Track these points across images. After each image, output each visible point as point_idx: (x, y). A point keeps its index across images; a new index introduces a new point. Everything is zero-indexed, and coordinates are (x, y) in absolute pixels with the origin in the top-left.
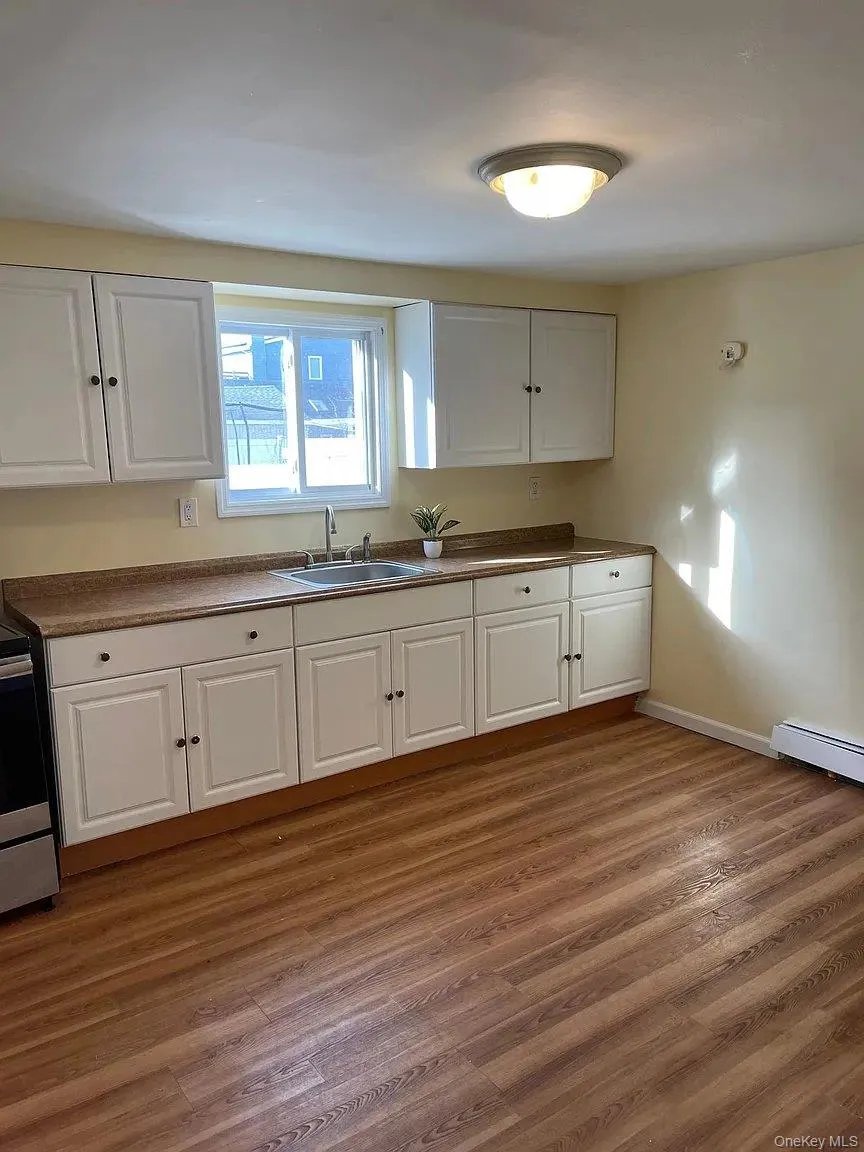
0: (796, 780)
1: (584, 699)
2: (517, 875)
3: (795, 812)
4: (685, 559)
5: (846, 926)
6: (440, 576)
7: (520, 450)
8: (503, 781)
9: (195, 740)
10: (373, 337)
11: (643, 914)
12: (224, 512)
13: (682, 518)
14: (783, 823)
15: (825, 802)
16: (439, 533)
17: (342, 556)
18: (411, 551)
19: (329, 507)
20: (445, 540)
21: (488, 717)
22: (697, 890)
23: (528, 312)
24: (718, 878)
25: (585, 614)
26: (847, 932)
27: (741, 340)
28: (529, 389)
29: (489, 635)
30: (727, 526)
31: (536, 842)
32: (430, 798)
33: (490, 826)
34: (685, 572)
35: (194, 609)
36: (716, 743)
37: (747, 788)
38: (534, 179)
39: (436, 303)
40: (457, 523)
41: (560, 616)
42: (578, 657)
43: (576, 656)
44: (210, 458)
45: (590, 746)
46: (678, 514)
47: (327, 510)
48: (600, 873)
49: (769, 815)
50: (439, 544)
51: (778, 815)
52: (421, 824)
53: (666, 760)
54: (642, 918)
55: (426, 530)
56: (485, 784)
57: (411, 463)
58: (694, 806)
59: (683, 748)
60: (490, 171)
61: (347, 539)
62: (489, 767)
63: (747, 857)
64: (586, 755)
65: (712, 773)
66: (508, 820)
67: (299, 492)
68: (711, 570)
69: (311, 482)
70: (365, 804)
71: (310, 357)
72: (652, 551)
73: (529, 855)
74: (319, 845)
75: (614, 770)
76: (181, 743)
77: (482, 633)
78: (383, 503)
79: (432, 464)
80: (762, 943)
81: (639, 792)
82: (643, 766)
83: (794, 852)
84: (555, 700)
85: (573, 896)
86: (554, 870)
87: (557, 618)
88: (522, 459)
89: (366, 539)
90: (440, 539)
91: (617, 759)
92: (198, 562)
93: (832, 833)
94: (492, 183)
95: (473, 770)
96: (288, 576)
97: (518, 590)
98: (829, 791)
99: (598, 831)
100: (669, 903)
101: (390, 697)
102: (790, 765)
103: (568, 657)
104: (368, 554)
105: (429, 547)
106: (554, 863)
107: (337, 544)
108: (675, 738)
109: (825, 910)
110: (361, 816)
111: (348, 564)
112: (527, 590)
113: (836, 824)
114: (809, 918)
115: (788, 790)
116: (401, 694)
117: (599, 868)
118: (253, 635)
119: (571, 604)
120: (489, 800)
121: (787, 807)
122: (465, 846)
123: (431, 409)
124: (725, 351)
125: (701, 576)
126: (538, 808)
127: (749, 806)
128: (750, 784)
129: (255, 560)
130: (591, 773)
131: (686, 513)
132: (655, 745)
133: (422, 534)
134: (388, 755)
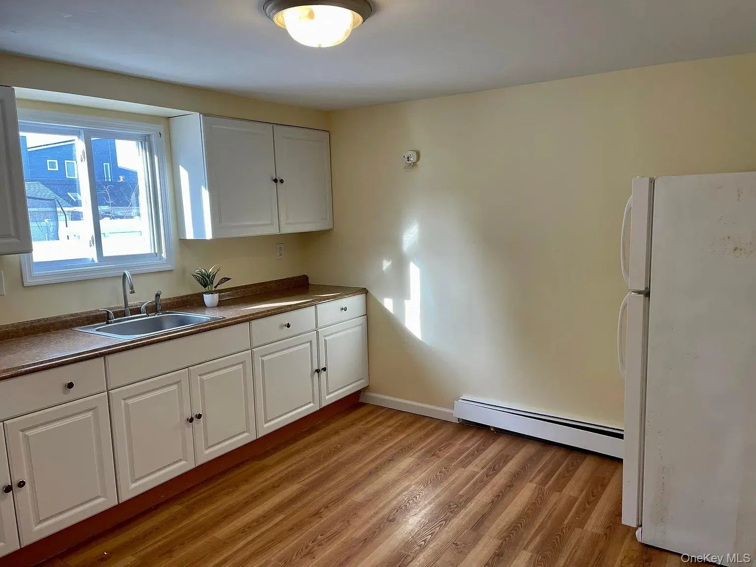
0: (473, 436)
1: (330, 398)
2: (310, 544)
3: (479, 458)
4: (387, 296)
5: (535, 535)
6: (225, 321)
7: (272, 224)
8: (282, 469)
9: (21, 484)
10: (153, 139)
11: (408, 555)
12: (28, 281)
13: (384, 268)
14: (476, 467)
15: (494, 449)
16: (215, 287)
17: (137, 311)
18: (195, 302)
19: (127, 272)
20: (220, 291)
21: (265, 423)
22: (438, 529)
23: (271, 126)
24: (448, 517)
25: (327, 338)
26: (538, 539)
27: (417, 149)
28: (276, 181)
29: (263, 361)
30: (414, 272)
31: (317, 514)
32: (228, 494)
33: (279, 509)
34: (388, 304)
35: (13, 369)
36: (417, 418)
37: (446, 446)
38: (311, 15)
39: (205, 115)
40: (230, 279)
41: (311, 342)
42: (324, 369)
43: (322, 369)
44: (18, 237)
45: (336, 433)
46: (381, 266)
47: (125, 275)
48: (370, 529)
49: (465, 464)
50: (216, 296)
51: (470, 463)
52: (226, 517)
53: (390, 434)
54: (409, 559)
55: (205, 286)
56: (268, 475)
57: (190, 235)
58: (418, 465)
59: (398, 424)
60: (273, 8)
61: (143, 297)
62: (268, 461)
63: (461, 496)
64: (335, 439)
65: (421, 439)
66: (293, 500)
67: (96, 261)
68: (406, 302)
69: (106, 253)
70: (176, 508)
71: (66, 161)
72: (365, 291)
73: (316, 525)
74: (142, 553)
75: (358, 447)
76: (8, 489)
77: (258, 360)
78: (168, 267)
79: (209, 235)
80: (491, 560)
81: (378, 462)
82: (377, 441)
83: (488, 487)
84: (310, 403)
85: (357, 553)
86: (337, 534)
87: (309, 344)
88: (273, 230)
89: (158, 295)
90: (216, 292)
91: (357, 438)
92: (7, 326)
93: (505, 469)
94: (276, 16)
95: (257, 465)
96: (93, 331)
97: (282, 326)
98: (494, 440)
99: (358, 497)
100: (423, 543)
101: (191, 420)
102: (467, 426)
103: (318, 371)
104: (159, 308)
105: (208, 299)
106: (335, 529)
107: (133, 302)
108: (391, 417)
109: (519, 525)
110: (174, 520)
111: (142, 317)
112: (288, 326)
113: (506, 462)
114: (513, 534)
115: (471, 443)
116: (199, 416)
117: (368, 526)
118: (70, 385)
119: (317, 332)
120: (275, 487)
121: (473, 455)
122: (264, 529)
123: (205, 194)
124: (406, 157)
125: (399, 306)
126: (314, 486)
127: (451, 459)
128: (447, 442)
129: (60, 320)
130: (343, 453)
131: (386, 264)
132: (379, 424)
133: (203, 290)
134: (192, 466)
